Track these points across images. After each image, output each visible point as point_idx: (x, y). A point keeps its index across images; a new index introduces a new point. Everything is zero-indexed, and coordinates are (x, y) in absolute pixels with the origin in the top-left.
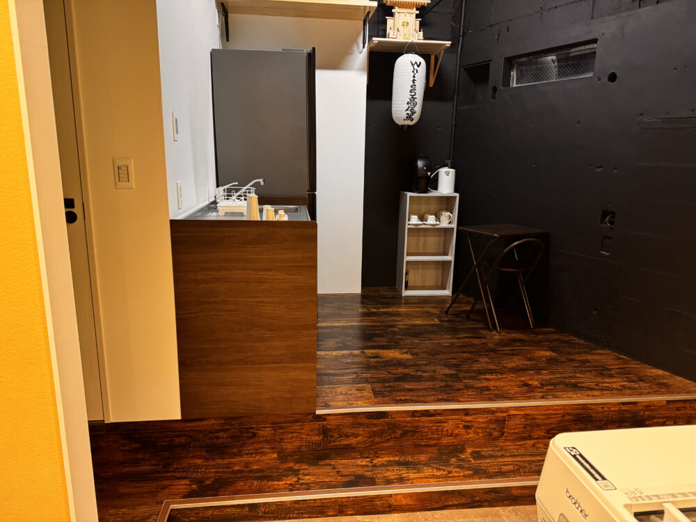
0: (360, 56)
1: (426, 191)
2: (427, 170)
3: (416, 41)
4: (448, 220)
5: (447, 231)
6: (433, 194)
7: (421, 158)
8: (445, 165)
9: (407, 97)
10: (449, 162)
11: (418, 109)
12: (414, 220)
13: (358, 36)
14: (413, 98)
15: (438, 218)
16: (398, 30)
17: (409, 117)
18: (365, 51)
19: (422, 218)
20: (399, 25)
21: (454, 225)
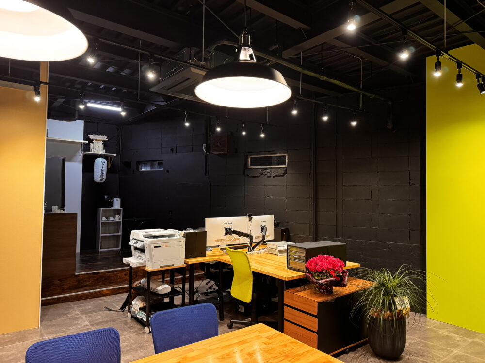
0: (80, 157)
1: (109, 207)
2: (109, 199)
3: (102, 153)
4: (118, 218)
5: (118, 223)
6: (112, 208)
7: (107, 195)
8: (117, 197)
9: (100, 173)
10: (118, 196)
11: (104, 177)
12: (104, 219)
13: (79, 150)
14: (102, 173)
15: (114, 217)
16: (95, 149)
17: (101, 180)
18: (82, 155)
19: (107, 218)
20: (95, 147)
21: (121, 220)
